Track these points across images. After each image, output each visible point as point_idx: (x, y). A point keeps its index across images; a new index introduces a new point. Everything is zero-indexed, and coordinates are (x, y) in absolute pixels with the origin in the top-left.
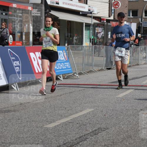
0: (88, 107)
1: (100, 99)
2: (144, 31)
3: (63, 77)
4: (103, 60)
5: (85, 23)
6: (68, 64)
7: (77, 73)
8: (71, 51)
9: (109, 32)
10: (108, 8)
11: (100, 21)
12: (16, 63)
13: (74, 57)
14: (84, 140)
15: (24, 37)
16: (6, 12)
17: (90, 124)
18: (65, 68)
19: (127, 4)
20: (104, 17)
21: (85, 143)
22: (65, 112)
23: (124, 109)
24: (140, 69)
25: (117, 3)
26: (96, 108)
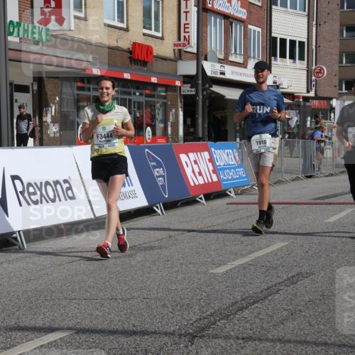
0: (278, 240)
3: (235, 192)
4: (298, 163)
6: (242, 171)
9: (307, 117)
10: (306, 78)
11: (293, 100)
12: (158, 172)
14: (276, 293)
15: (169, 129)
16: (141, 91)
17: (283, 266)
18: (237, 177)
19: (338, 71)
20: (300, 93)
21: (276, 297)
22: (241, 249)
25: (320, 70)
26: (292, 240)
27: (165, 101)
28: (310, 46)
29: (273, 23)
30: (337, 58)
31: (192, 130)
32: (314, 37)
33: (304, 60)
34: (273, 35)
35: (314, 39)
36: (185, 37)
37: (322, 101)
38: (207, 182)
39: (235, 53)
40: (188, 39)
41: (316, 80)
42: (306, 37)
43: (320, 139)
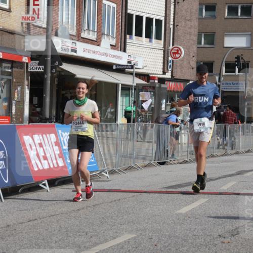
0: (126, 232)
1: (147, 217)
2: (223, 97)
4: (151, 148)
5: (122, 85)
7: (106, 171)
9: (162, 100)
10: (162, 59)
11: (148, 82)
13: (101, 143)
15: (14, 108)
19: (196, 51)
20: (156, 74)
22: (85, 240)
23: (190, 235)
24: (217, 165)
25: (178, 50)
26: (140, 232)
27: (10, 78)
28: (167, 25)
30: (195, 38)
31: (38, 110)
32: (172, 15)
33: (161, 39)
34: (129, 11)
35: (172, 18)
36: (34, 10)
37: (178, 84)
38: (52, 166)
39: (88, 29)
40: (37, 12)
41: (173, 61)
42: (164, 15)
43: (175, 123)
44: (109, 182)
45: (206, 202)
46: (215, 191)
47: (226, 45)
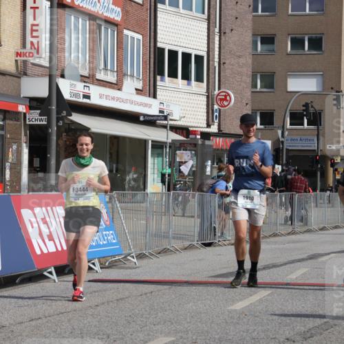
0: (161, 334)
1: (189, 314)
2: (288, 158)
3: (101, 264)
4: (193, 224)
5: (152, 141)
6: (112, 234)
7: (133, 254)
8: (118, 205)
9: (207, 161)
10: (205, 107)
11: (187, 137)
13: (126, 218)
15: (8, 172)
18: (105, 242)
19: (250, 97)
20: (199, 127)
23: (247, 338)
24: (282, 246)
25: (226, 96)
26: (180, 334)
27: (2, 133)
28: (211, 63)
29: (159, 27)
30: (249, 80)
32: (217, 49)
33: (202, 81)
34: (159, 45)
35: (217, 53)
36: (32, 43)
38: (60, 249)
39: (106, 68)
40: (36, 46)
41: (220, 110)
42: (206, 49)
43: (224, 192)
44: (137, 270)
45: (268, 295)
46: (280, 281)
47: (290, 89)
